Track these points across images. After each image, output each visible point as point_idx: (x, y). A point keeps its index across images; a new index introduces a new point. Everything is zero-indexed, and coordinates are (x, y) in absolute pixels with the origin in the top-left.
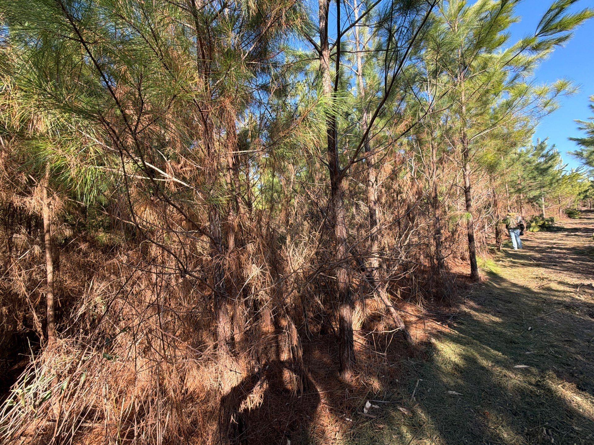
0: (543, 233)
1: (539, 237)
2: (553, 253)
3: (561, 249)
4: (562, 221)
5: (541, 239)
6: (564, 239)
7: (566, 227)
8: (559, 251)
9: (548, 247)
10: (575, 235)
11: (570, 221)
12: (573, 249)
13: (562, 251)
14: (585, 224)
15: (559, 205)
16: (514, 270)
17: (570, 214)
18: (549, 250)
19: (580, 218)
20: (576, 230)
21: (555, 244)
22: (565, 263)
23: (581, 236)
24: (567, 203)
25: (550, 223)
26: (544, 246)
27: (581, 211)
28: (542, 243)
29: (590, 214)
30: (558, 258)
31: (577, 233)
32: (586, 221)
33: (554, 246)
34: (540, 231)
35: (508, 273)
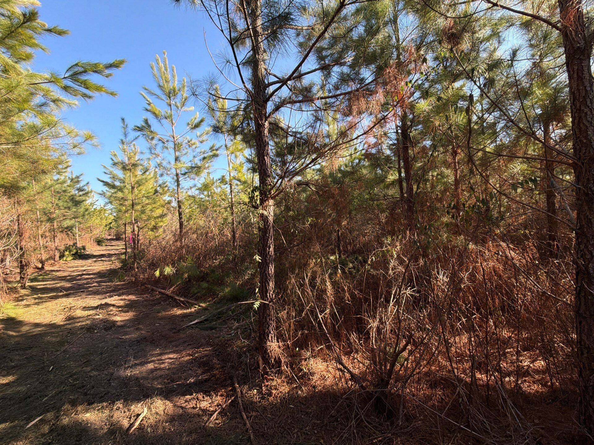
0: (76, 261)
1: (71, 265)
2: (83, 280)
3: (89, 274)
4: (92, 249)
5: (73, 267)
6: (93, 265)
7: (95, 254)
8: (87, 277)
9: (79, 275)
10: (102, 260)
11: (99, 248)
12: (99, 273)
13: (90, 277)
14: (109, 250)
15: (91, 235)
16: (40, 307)
17: (99, 242)
18: (79, 278)
19: (106, 245)
20: (103, 256)
21: (84, 270)
22: (90, 287)
23: (105, 261)
24: (97, 233)
25: (82, 251)
26: (75, 274)
27: (107, 239)
28: (73, 271)
29: (112, 242)
30: (87, 284)
31: (103, 259)
32: (110, 248)
33: (84, 273)
34: (74, 259)
35: (33, 312)
